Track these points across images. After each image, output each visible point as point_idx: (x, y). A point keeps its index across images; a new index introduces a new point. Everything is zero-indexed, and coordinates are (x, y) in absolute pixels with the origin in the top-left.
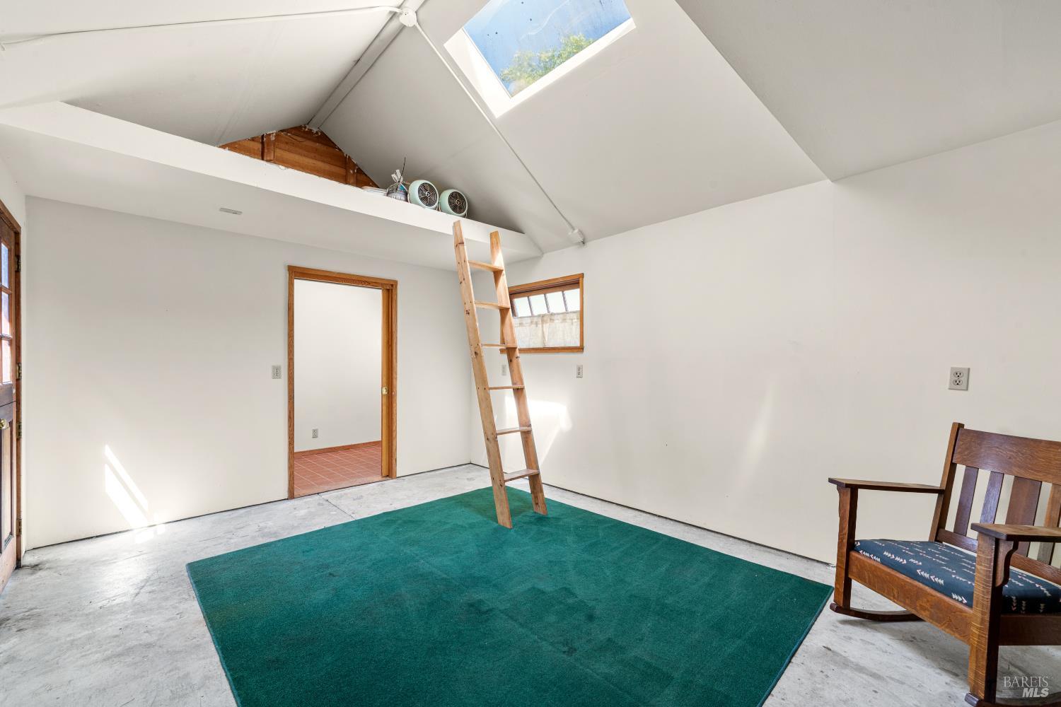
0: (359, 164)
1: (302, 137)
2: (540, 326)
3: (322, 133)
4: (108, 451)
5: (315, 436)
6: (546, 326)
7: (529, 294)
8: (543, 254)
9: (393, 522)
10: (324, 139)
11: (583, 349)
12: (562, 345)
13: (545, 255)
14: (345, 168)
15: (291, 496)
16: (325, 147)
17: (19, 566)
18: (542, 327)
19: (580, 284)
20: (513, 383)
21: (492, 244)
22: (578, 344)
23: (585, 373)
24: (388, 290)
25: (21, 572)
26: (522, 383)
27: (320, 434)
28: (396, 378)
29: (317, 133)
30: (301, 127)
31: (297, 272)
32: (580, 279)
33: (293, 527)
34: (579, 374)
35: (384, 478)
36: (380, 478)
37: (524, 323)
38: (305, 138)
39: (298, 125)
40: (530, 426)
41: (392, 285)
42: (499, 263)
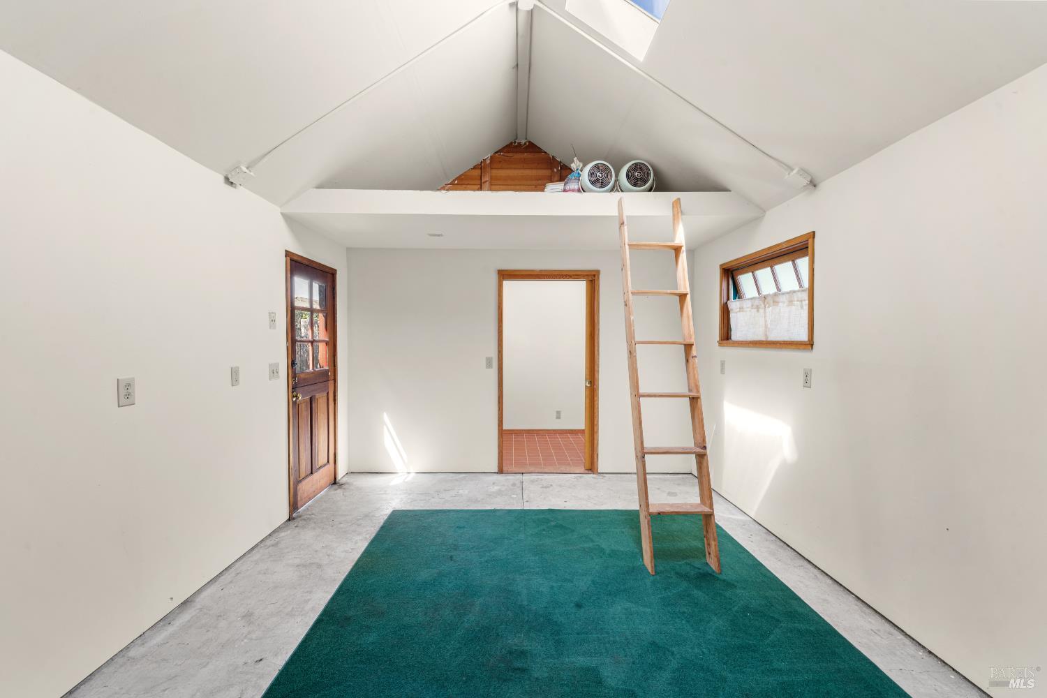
0: (563, 161)
1: (512, 152)
2: (762, 311)
3: (530, 142)
4: (386, 417)
5: (558, 417)
6: (769, 310)
7: (752, 268)
8: (765, 212)
9: (548, 521)
10: (532, 147)
11: (812, 345)
12: (786, 339)
13: (767, 213)
14: (551, 169)
15: (501, 471)
16: (532, 154)
17: (335, 482)
18: (765, 312)
19: (810, 249)
20: (690, 390)
21: (674, 215)
22: (804, 337)
23: (814, 380)
24: (591, 281)
25: (336, 486)
26: (698, 391)
27: (562, 415)
28: (598, 371)
29: (525, 143)
30: (511, 143)
31: (505, 275)
32: (810, 241)
33: (476, 501)
34: (807, 383)
35: (587, 472)
36: (582, 470)
37: (745, 306)
38: (514, 152)
39: (508, 143)
40: (705, 448)
41: (594, 275)
42: (680, 239)
